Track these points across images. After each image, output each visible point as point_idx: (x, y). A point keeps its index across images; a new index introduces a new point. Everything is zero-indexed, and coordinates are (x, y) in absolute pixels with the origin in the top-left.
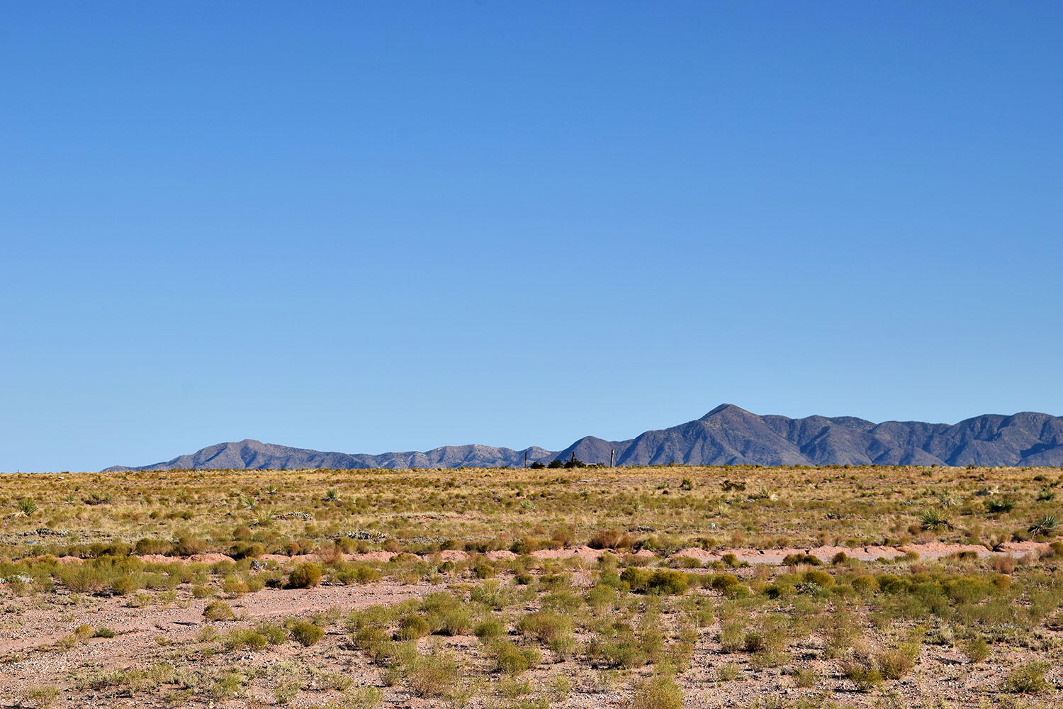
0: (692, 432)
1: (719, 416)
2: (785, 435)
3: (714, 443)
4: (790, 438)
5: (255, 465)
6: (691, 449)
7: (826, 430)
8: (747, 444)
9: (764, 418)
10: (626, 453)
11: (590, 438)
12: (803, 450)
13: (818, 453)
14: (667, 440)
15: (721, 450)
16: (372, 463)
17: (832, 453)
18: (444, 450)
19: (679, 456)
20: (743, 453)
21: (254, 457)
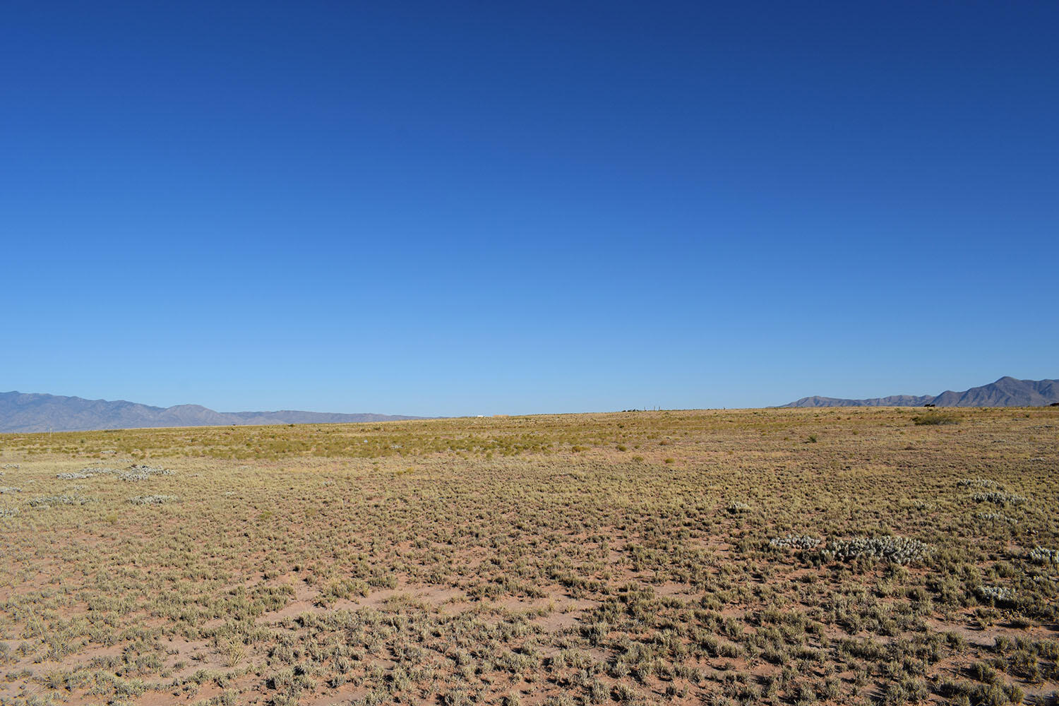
0: (991, 387)
1: (1002, 381)
2: (1032, 387)
3: (1001, 391)
4: (1034, 389)
5: (819, 405)
6: (991, 394)
7: (1051, 385)
8: (1015, 391)
9: (1023, 381)
10: (964, 396)
11: (948, 392)
12: (1040, 393)
13: (1047, 394)
14: (980, 391)
15: (1004, 394)
16: (863, 403)
17: (1054, 394)
18: (891, 397)
19: (986, 397)
20: (1014, 395)
21: (818, 402)
